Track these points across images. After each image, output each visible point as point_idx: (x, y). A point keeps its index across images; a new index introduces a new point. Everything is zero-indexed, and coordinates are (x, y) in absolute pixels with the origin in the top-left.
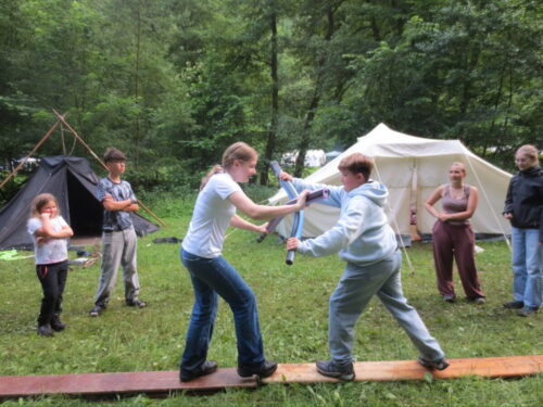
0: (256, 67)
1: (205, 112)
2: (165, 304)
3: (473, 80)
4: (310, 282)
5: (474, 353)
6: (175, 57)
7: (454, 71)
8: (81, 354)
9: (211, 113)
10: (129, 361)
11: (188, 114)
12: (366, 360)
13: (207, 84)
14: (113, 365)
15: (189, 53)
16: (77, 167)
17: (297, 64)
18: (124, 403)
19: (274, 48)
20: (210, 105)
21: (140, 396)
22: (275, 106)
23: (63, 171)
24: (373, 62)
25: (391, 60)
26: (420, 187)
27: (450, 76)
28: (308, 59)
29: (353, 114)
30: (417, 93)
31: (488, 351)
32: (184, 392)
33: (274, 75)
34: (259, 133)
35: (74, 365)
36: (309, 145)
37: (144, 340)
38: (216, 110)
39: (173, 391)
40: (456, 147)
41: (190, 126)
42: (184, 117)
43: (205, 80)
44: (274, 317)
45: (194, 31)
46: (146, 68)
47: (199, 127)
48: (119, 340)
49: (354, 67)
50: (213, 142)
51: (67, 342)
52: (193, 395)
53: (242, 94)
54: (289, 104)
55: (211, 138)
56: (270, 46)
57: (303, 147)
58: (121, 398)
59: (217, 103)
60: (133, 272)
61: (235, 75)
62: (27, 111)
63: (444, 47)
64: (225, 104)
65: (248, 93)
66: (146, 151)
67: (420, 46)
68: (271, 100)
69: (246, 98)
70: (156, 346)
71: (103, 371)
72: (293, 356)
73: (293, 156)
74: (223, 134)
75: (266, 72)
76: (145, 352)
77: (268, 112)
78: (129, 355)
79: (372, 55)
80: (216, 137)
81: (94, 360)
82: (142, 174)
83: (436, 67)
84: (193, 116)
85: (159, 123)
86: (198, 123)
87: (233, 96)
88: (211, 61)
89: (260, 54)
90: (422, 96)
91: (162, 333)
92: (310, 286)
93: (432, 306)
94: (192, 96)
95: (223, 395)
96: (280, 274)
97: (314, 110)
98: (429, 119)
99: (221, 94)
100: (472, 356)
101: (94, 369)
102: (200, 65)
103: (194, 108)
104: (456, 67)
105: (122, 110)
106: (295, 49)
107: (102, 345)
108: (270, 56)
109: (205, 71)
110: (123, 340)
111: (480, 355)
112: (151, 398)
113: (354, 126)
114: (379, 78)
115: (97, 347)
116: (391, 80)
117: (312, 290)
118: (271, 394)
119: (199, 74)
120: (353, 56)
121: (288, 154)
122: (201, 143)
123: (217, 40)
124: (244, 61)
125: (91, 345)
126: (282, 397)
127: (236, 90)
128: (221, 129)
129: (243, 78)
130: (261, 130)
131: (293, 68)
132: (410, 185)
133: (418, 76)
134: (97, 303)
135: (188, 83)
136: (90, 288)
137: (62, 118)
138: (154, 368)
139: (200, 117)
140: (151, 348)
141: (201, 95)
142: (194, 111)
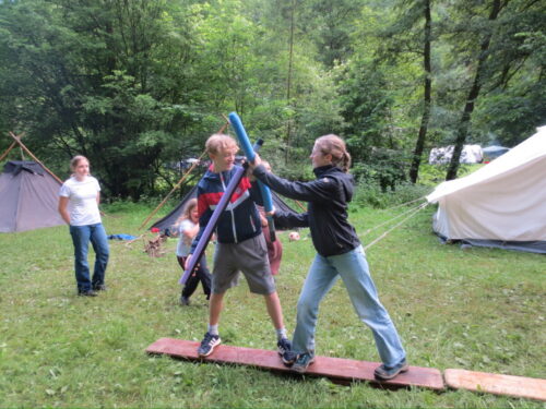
0: (407, 59)
1: (353, 108)
4: (486, 287)
6: (322, 57)
9: (359, 110)
11: (336, 112)
13: (355, 81)
15: (335, 51)
17: (452, 51)
19: (427, 35)
20: (358, 102)
22: (428, 98)
33: (427, 65)
34: (409, 129)
36: (467, 140)
38: (363, 106)
39: (356, 379)
41: (338, 123)
42: (333, 115)
43: (353, 76)
44: (449, 321)
45: (341, 28)
47: (347, 124)
49: (529, 46)
50: (360, 139)
54: (443, 95)
55: (359, 135)
56: (423, 35)
57: (459, 142)
58: (306, 378)
59: (365, 100)
61: (383, 69)
62: (198, 116)
64: (373, 100)
66: (296, 150)
68: (423, 92)
73: (448, 152)
74: (371, 130)
75: (417, 64)
77: (419, 105)
80: (363, 133)
84: (343, 114)
85: (308, 122)
86: (346, 121)
87: (381, 91)
89: (411, 45)
92: (486, 292)
94: (340, 93)
96: (449, 275)
97: (473, 101)
99: (369, 90)
102: (348, 63)
103: (341, 106)
105: (277, 111)
106: (451, 35)
108: (423, 46)
109: (352, 68)
119: (346, 71)
120: (528, 34)
121: (442, 150)
123: (365, 35)
127: (384, 85)
128: (369, 125)
131: (448, 56)
135: (336, 81)
139: (347, 115)
141: (348, 92)
142: (342, 109)
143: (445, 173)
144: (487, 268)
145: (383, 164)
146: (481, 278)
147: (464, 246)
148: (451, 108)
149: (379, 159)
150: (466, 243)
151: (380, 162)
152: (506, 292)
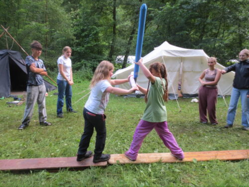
0: (106, 13)
1: (80, 34)
2: (59, 123)
3: (208, 24)
4: (132, 114)
5: (214, 149)
6: (66, 7)
7: (199, 19)
8: (12, 149)
9: (83, 34)
10: (38, 152)
11: (71, 34)
12: (162, 152)
13: (82, 20)
14: (29, 154)
15: (73, 5)
16: (14, 56)
17: (125, 13)
18: (34, 175)
19: (115, 3)
20: (83, 31)
21: (43, 171)
22: (114, 33)
23: (7, 57)
24: (162, 12)
25: (170, 12)
26: (184, 72)
27: (197, 21)
28: (131, 11)
29: (152, 38)
30: (181, 29)
31: (221, 147)
32: (68, 169)
33: (114, 18)
34: (106, 46)
35: (7, 155)
37: (47, 141)
38: (86, 33)
39: (62, 168)
40: (201, 53)
41: (73, 40)
43: (80, 18)
44: (114, 131)
46: (51, 9)
47: (77, 41)
48: (34, 141)
49: (153, 15)
50: (84, 48)
51: (5, 142)
52: (73, 171)
53: (98, 26)
54: (121, 33)
55: (83, 46)
56: (113, 3)
57: (127, 54)
58: (33, 172)
59: (86, 30)
60: (43, 108)
61: (95, 17)
63: (195, 7)
64: (90, 31)
65: (101, 26)
66: (51, 51)
67: (184, 6)
68: (112, 30)
69: (100, 28)
70: (53, 144)
71: (24, 158)
72: (125, 150)
73: (122, 58)
74: (89, 45)
75: (110, 17)
76: (47, 147)
77: (111, 35)
78: (39, 149)
79: (162, 9)
80: (85, 46)
81: (19, 152)
82: (48, 62)
83: (191, 17)
84: (75, 35)
85: (58, 38)
86: (77, 39)
87: (94, 27)
88: (84, 9)
89: (108, 7)
90: (184, 30)
91: (56, 138)
92: (132, 116)
93: (191, 126)
94: (74, 25)
95: (89, 170)
96: (117, 110)
97: (133, 35)
98: (187, 42)
99: (88, 26)
100: (214, 150)
101: (18, 157)
102: (78, 11)
103: (75, 31)
104: (200, 17)
105: (38, 29)
106: (124, 6)
107: (24, 144)
108: (113, 8)
109: (80, 13)
110: (36, 141)
111: (217, 149)
112: (50, 172)
113: (152, 43)
114: (165, 21)
115: (21, 145)
116: (170, 22)
117: (133, 118)
118: (114, 170)
119: (77, 15)
120: (153, 9)
122: (78, 49)
124: (100, 10)
125: (18, 144)
126: (121, 171)
127: (96, 24)
128: (88, 42)
129: (99, 18)
130: (107, 44)
131: (123, 16)
132: (179, 71)
133: (183, 20)
134: (23, 123)
135: (72, 19)
136: (19, 116)
137: (6, 30)
138: (52, 156)
139: (78, 36)
140: (50, 145)
141: (78, 25)
142: (75, 33)
143: (121, 66)
144: (133, 106)
145: (94, 61)
146: (130, 110)
147: (125, 97)
148: (124, 39)
149: (93, 59)
150: (126, 96)
151: (93, 60)
152: (139, 116)
